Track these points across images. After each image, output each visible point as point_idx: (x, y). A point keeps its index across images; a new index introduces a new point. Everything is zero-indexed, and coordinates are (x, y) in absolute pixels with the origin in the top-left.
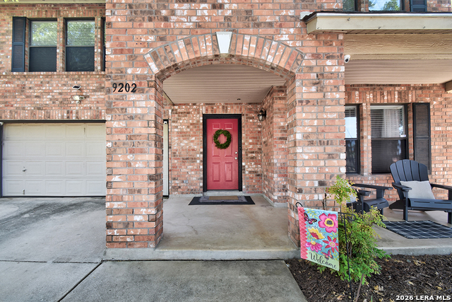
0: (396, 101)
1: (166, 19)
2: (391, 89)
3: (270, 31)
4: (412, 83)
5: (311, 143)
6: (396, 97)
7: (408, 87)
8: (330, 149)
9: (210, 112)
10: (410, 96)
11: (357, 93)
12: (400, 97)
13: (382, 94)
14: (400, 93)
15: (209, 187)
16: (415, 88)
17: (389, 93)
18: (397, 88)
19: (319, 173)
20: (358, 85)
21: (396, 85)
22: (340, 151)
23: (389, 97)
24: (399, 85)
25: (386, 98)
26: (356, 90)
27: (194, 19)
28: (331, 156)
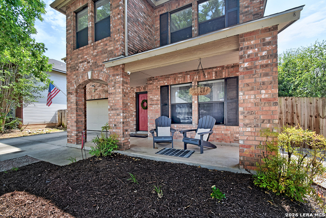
0: (214, 78)
1: (78, 70)
2: (210, 71)
3: (101, 68)
4: (225, 64)
5: (112, 110)
6: (214, 75)
7: (223, 67)
8: (118, 112)
9: (138, 91)
10: (224, 73)
11: (189, 76)
12: (216, 75)
13: (204, 75)
14: (216, 72)
15: (141, 128)
16: (228, 67)
17: (209, 73)
18: (214, 70)
19: (115, 121)
20: (189, 71)
21: (213, 68)
22: (120, 112)
23: (209, 76)
24: (216, 67)
25: (207, 77)
26: (188, 74)
27: (83, 68)
28: (118, 115)
